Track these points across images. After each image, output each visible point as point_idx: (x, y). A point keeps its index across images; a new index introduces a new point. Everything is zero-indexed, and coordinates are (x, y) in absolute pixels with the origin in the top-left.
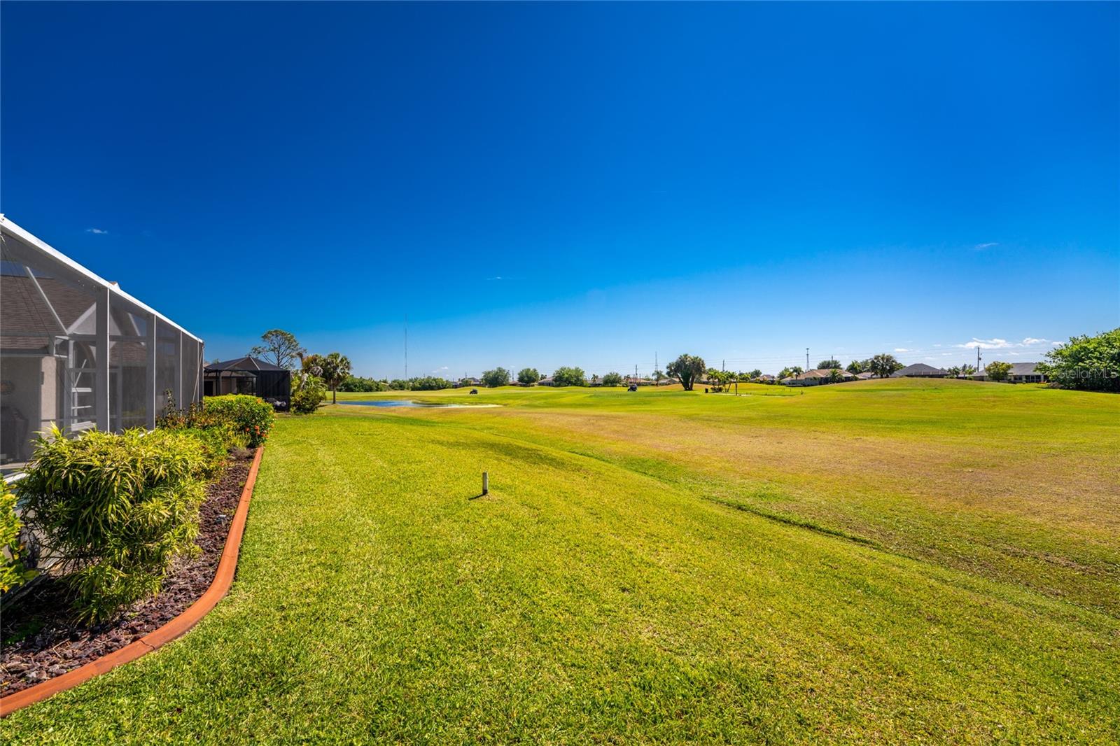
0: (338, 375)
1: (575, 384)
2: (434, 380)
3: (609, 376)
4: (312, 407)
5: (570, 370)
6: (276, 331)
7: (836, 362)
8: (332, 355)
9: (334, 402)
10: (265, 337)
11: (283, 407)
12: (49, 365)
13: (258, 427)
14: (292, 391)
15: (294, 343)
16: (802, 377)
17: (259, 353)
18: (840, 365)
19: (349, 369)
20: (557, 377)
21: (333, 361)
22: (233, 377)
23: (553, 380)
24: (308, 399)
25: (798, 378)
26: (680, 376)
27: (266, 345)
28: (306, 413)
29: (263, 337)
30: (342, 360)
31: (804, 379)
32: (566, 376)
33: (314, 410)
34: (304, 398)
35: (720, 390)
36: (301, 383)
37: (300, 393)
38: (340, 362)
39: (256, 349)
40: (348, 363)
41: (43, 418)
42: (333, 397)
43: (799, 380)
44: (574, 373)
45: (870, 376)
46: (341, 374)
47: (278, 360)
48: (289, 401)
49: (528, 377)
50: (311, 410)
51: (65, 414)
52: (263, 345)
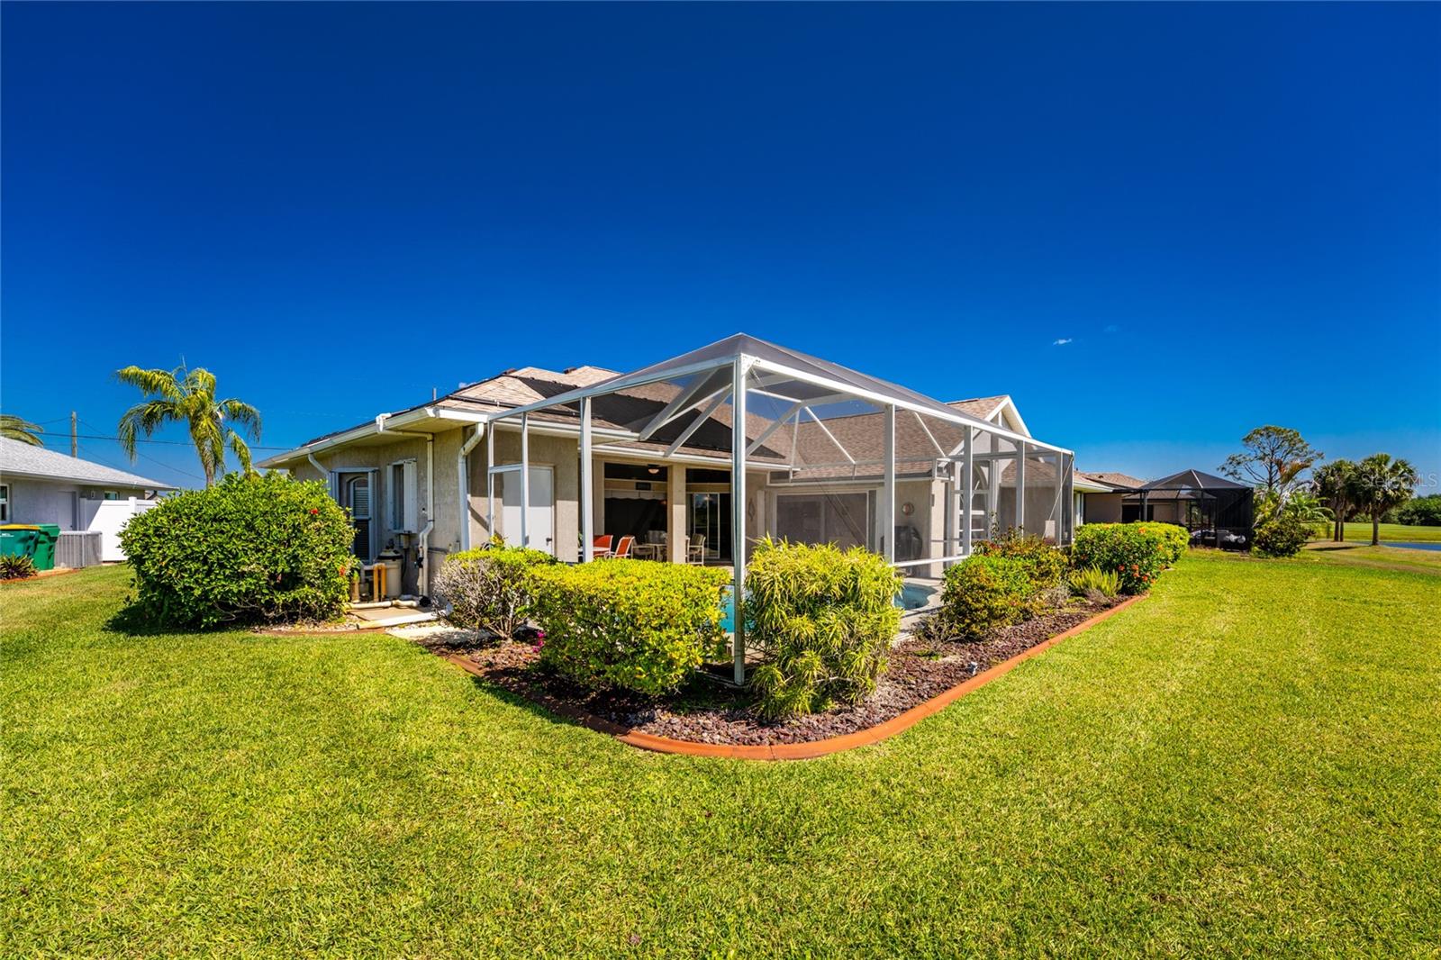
0: (1385, 493)
4: (1288, 548)
6: (1267, 429)
8: (1373, 460)
9: (1375, 542)
10: (1248, 439)
11: (1241, 544)
12: (938, 488)
13: (1136, 567)
14: (1260, 517)
15: (1300, 445)
17: (1239, 463)
19: (1411, 484)
21: (1373, 470)
22: (1181, 499)
24: (1282, 534)
27: (1248, 452)
28: (1276, 556)
29: (1244, 439)
30: (1395, 469)
33: (1293, 552)
34: (1275, 532)
36: (1277, 507)
37: (1274, 524)
38: (1391, 471)
39: (1233, 459)
40: (1410, 472)
41: (933, 538)
42: (1372, 535)
46: (1391, 492)
47: (1270, 473)
48: (1250, 535)
50: (1288, 551)
51: (948, 537)
52: (1244, 451)
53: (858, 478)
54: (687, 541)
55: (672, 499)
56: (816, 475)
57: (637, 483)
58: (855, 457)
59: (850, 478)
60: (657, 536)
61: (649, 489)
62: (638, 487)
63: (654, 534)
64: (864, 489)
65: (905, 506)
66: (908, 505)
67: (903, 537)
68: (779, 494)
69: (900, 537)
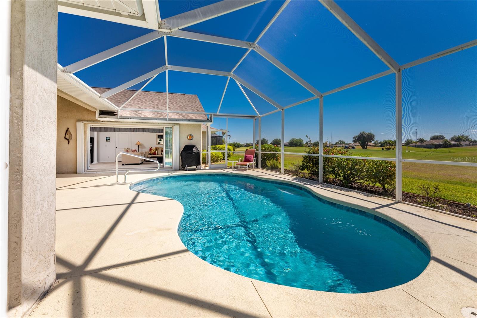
1: (299, 146)
2: (237, 143)
3: (316, 142)
5: (296, 139)
7: (442, 136)
16: (424, 144)
18: (445, 137)
20: (290, 142)
23: (289, 144)
25: (422, 144)
26: (360, 142)
31: (425, 144)
32: (295, 142)
35: (390, 149)
43: (423, 145)
44: (299, 141)
45: (468, 144)
49: (276, 142)
64: (163, 127)
65: (189, 136)
66: (191, 135)
67: (195, 151)
68: (92, 126)
69: (193, 151)
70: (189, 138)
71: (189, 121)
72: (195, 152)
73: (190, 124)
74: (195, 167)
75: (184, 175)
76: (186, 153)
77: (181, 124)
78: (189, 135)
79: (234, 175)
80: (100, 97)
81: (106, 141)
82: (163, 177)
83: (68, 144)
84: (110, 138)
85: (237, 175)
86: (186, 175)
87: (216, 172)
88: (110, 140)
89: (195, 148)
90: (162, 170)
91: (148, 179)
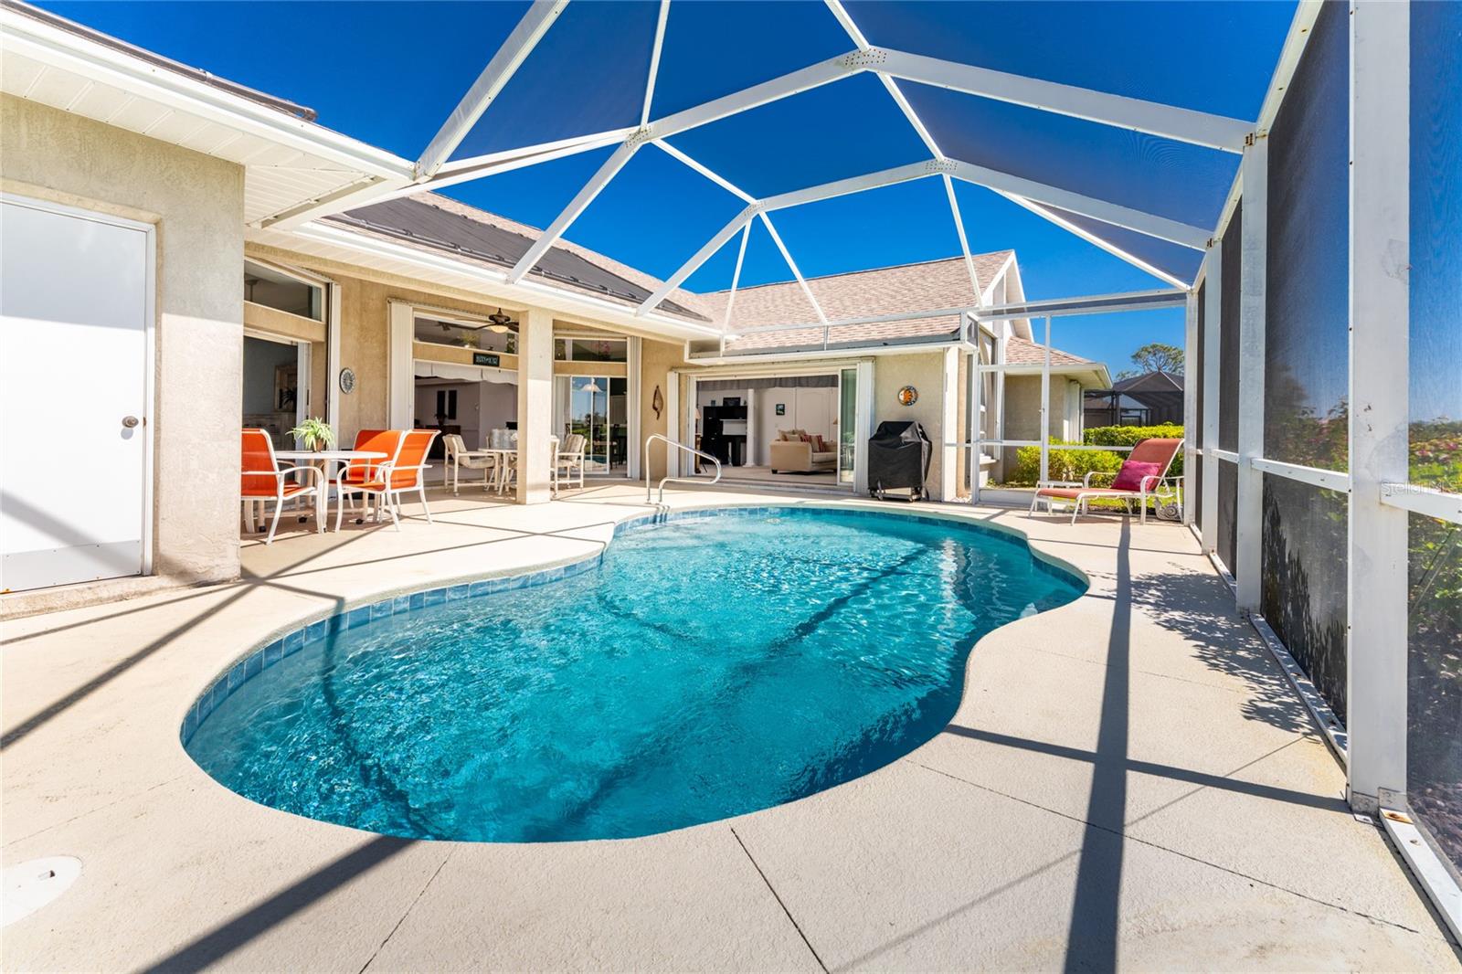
6: (1154, 347)
41: (947, 441)
53: (832, 347)
54: (554, 445)
55: (526, 371)
56: (761, 345)
57: (475, 355)
58: (828, 316)
59: (820, 348)
60: (506, 438)
61: (497, 365)
62: (476, 359)
63: (501, 435)
64: (835, 368)
65: (902, 392)
66: (909, 390)
67: (907, 438)
68: (699, 380)
69: (901, 438)
70: (902, 397)
71: (885, 344)
72: (906, 443)
73: (908, 355)
74: (907, 491)
75: (846, 511)
76: (882, 445)
77: (879, 357)
78: (902, 390)
79: (992, 530)
80: (636, 315)
81: (778, 414)
82: (781, 508)
83: (658, 418)
84: (784, 405)
85: (1000, 529)
86: (853, 511)
87: (941, 512)
88: (783, 410)
89: (909, 429)
90: (826, 492)
91: (733, 505)
